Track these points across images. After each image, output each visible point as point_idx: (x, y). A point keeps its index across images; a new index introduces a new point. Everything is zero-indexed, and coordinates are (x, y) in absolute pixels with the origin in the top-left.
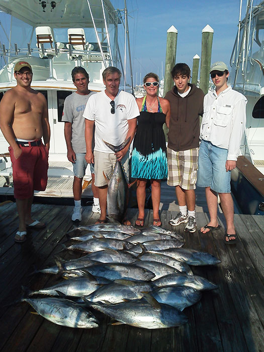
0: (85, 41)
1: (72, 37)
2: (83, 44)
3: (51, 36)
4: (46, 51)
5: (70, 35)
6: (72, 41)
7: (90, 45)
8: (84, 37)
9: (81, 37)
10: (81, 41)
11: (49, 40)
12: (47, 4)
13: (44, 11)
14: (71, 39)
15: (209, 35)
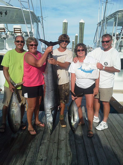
0: (21, 32)
1: (15, 29)
2: (21, 33)
3: (5, 28)
4: (2, 36)
5: (14, 28)
6: (15, 31)
7: (24, 33)
8: (21, 29)
9: (20, 29)
10: (20, 32)
11: (3, 30)
12: (3, 13)
13: (2, 16)
14: (14, 30)
15: (82, 24)
